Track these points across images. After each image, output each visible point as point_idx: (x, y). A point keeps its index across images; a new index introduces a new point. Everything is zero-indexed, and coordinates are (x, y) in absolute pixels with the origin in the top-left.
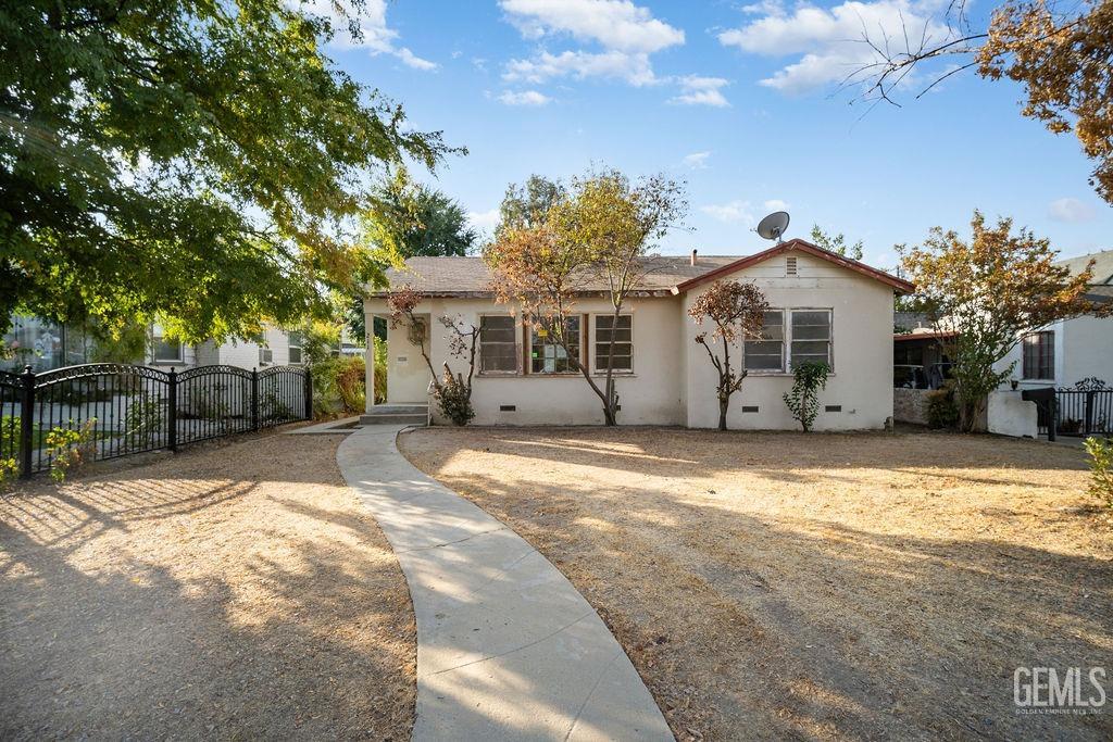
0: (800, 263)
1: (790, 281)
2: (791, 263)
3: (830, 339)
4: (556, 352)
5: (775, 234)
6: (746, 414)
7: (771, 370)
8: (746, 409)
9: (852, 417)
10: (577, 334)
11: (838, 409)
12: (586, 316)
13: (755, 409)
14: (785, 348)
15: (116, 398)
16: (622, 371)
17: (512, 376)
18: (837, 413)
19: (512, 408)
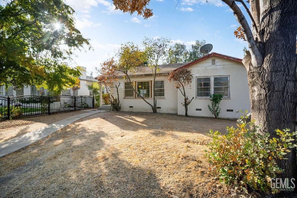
0: (217, 60)
1: (213, 67)
2: (213, 61)
3: (229, 86)
4: (143, 92)
5: (207, 52)
6: (197, 111)
7: (206, 97)
8: (197, 110)
9: (237, 114)
10: (149, 86)
11: (232, 111)
12: (151, 81)
13: (200, 110)
14: (211, 90)
15: (54, 102)
16: (161, 97)
17: (132, 98)
18: (231, 112)
19: (132, 107)
